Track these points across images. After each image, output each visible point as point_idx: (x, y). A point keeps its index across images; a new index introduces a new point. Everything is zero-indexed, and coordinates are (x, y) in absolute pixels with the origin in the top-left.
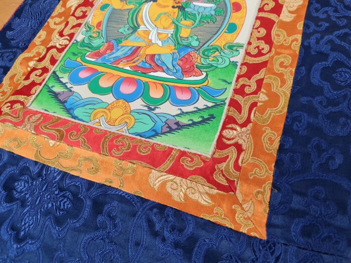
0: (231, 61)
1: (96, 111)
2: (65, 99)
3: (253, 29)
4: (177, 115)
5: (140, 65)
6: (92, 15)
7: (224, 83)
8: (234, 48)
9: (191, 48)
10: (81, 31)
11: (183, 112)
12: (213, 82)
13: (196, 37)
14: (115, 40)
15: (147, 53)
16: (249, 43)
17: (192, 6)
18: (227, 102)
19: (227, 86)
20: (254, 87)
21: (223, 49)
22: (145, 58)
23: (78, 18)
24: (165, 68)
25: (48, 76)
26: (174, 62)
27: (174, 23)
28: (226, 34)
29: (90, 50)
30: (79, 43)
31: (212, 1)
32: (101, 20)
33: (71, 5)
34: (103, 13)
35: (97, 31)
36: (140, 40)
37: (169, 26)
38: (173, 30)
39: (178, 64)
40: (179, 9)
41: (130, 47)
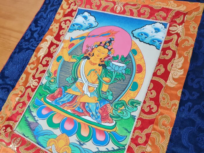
0: (132, 115)
1: (50, 140)
2: (34, 128)
3: (148, 90)
4: (95, 152)
5: (76, 109)
6: (52, 64)
7: (126, 132)
8: (135, 104)
9: (107, 101)
10: (45, 76)
11: (99, 151)
12: (119, 130)
13: (111, 92)
14: (64, 87)
15: (81, 101)
16: (145, 102)
17: (111, 65)
18: (126, 147)
19: (128, 134)
20: (144, 139)
21: (127, 104)
22: (80, 105)
23: (44, 66)
24: (91, 113)
25: (26, 109)
26: (96, 110)
27: (99, 79)
28: (130, 92)
29: (49, 93)
30: (44, 85)
31: (124, 62)
32: (56, 69)
33: (40, 55)
34: (58, 63)
35: (54, 77)
36: (77, 90)
37: (96, 81)
38: (97, 85)
39: (99, 112)
40: (102, 67)
41: (72, 95)
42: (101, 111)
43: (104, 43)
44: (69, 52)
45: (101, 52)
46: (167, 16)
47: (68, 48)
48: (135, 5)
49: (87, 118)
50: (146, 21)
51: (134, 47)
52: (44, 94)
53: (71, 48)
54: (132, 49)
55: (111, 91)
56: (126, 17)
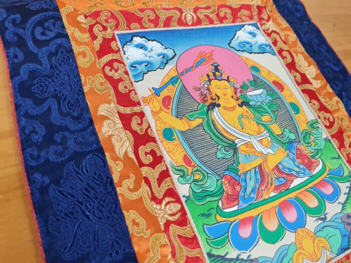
0: (324, 138)
1: (294, 259)
3: (309, 103)
4: (343, 210)
5: (277, 183)
7: (336, 160)
8: (315, 126)
9: (294, 142)
10: (176, 180)
11: (343, 204)
13: (286, 130)
14: (227, 170)
15: (272, 168)
19: (340, 161)
21: (310, 131)
22: (274, 173)
23: (153, 165)
24: (294, 173)
27: (260, 123)
28: (298, 116)
29: (216, 199)
30: (192, 197)
31: (257, 87)
32: (183, 154)
33: (124, 151)
34: (176, 143)
35: (194, 170)
36: (253, 157)
37: (260, 129)
38: (266, 132)
39: (299, 163)
40: (246, 105)
41: (253, 170)
42: (299, 161)
43: (212, 74)
44: (174, 114)
45: (223, 87)
46: (252, 13)
47: (164, 109)
48: (208, 8)
49: (297, 182)
50: (232, 26)
51: (250, 65)
52: (212, 209)
53: (169, 105)
54: (250, 66)
55: (285, 128)
56: (205, 28)
